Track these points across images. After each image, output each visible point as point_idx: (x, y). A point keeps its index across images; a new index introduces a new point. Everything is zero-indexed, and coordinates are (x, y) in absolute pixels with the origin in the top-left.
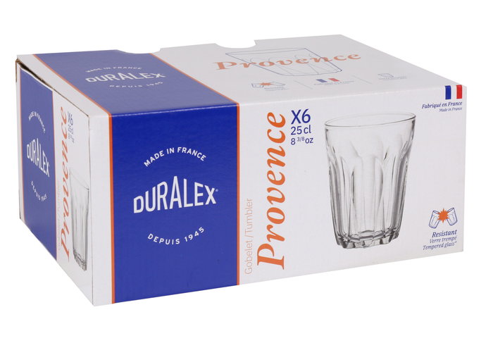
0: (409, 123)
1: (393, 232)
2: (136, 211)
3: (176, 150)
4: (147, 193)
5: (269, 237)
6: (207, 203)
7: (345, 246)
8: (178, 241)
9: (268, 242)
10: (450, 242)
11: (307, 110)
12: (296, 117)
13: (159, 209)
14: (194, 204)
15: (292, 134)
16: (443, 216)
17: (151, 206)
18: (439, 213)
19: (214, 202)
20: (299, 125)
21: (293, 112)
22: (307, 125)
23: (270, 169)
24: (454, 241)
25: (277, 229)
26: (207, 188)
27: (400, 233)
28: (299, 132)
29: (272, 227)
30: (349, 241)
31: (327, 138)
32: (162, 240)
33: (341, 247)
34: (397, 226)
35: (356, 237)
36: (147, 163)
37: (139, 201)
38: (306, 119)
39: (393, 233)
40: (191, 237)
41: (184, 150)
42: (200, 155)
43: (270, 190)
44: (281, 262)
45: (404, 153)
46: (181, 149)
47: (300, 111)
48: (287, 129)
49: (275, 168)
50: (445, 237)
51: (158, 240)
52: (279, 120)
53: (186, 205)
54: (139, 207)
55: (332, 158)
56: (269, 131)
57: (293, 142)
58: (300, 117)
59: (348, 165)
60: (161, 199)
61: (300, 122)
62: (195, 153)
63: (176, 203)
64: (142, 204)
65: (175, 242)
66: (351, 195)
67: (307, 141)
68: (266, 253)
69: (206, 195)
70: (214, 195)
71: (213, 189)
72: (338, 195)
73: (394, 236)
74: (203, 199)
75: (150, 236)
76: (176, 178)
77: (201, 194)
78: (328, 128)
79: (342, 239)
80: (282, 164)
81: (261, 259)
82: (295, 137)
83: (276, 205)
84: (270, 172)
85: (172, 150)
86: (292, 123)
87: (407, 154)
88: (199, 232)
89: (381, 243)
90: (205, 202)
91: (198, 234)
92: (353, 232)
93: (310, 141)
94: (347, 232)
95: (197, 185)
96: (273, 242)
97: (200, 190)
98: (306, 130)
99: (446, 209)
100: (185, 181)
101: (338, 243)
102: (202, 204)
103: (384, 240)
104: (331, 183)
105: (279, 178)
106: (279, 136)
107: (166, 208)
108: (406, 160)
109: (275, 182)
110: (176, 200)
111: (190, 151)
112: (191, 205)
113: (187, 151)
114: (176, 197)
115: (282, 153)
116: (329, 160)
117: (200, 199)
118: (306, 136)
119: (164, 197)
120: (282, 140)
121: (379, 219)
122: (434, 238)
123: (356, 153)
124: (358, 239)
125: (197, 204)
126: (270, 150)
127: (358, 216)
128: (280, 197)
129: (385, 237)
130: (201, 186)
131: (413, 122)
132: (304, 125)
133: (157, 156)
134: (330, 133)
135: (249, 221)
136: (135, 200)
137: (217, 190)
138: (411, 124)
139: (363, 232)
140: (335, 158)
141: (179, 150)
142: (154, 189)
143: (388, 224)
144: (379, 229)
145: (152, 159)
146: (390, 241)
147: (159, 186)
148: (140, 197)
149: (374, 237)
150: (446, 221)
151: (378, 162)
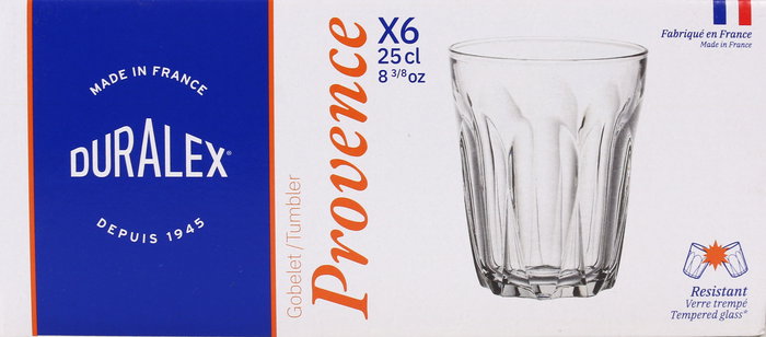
0: (635, 64)
1: (601, 276)
2: (74, 173)
3: (149, 71)
4: (95, 143)
5: (335, 253)
6: (211, 174)
7: (497, 290)
8: (154, 239)
9: (333, 263)
10: (732, 310)
11: (410, 19)
12: (389, 30)
13: (117, 174)
14: (184, 174)
15: (380, 62)
16: (715, 256)
17: (102, 167)
18: (705, 250)
19: (224, 174)
20: (396, 46)
21: (382, 20)
22: (412, 48)
23: (336, 124)
24: (741, 309)
25: (350, 239)
26: (210, 146)
27: (618, 279)
28: (396, 59)
29: (341, 234)
30: (505, 282)
31: (454, 77)
32: (123, 233)
33: (488, 291)
34: (610, 263)
35: (521, 275)
36: (95, 90)
37: (80, 156)
38: (410, 35)
39: (603, 278)
40: (179, 233)
41: (166, 72)
42: (195, 85)
43: (335, 163)
44: (361, 305)
45: (624, 121)
46: (160, 71)
47: (396, 20)
48: (370, 52)
49: (345, 123)
50: (720, 298)
51: (116, 231)
52: (353, 34)
53: (169, 174)
54: (80, 168)
55: (466, 116)
56: (333, 52)
57: (383, 77)
58: (397, 30)
59: (502, 134)
60: (122, 158)
61: (396, 41)
62: (186, 79)
63: (149, 168)
64: (84, 162)
65: (148, 239)
66: (509, 191)
67: (413, 78)
68: (328, 283)
69: (208, 161)
70: (224, 160)
71: (222, 150)
72: (480, 189)
73: (604, 284)
74: (202, 166)
75: (101, 223)
76: (149, 122)
77: (199, 157)
78: (456, 57)
79: (490, 275)
80: (361, 118)
81: (318, 293)
82: (389, 68)
83: (349, 193)
84: (336, 130)
85: (142, 71)
86: (381, 41)
87: (631, 122)
88: (194, 226)
89: (577, 293)
90: (205, 172)
91: (192, 230)
92: (514, 265)
93: (419, 78)
94: (500, 263)
95: (189, 138)
96: (344, 265)
97: (196, 149)
98: (410, 58)
99: (722, 243)
100: (167, 129)
101: (482, 283)
102: (200, 174)
103: (582, 288)
104: (465, 163)
105: (354, 143)
106: (355, 64)
107: (131, 174)
108: (629, 135)
109: (345, 149)
110: (149, 161)
111: (176, 75)
112: (180, 174)
113: (170, 75)
114: (149, 155)
115: (361, 96)
116: (461, 119)
117: (196, 166)
118: (410, 69)
119: (127, 153)
120: (361, 70)
121: (572, 246)
122: (696, 299)
123: (519, 111)
124: (527, 281)
125: (190, 174)
126: (335, 89)
127: (525, 234)
128: (358, 179)
129: (584, 282)
130: (199, 141)
131: (643, 62)
132: (404, 48)
133: (114, 78)
134: (459, 67)
135: (293, 218)
136: (74, 153)
137: (229, 153)
138: (637, 67)
139: (537, 268)
140: (472, 115)
141: (155, 71)
142: (108, 137)
143: (592, 259)
144: (570, 265)
145: (105, 83)
146: (596, 292)
147: (117, 132)
148: (83, 150)
149: (560, 281)
150: (721, 267)
151: (566, 134)
